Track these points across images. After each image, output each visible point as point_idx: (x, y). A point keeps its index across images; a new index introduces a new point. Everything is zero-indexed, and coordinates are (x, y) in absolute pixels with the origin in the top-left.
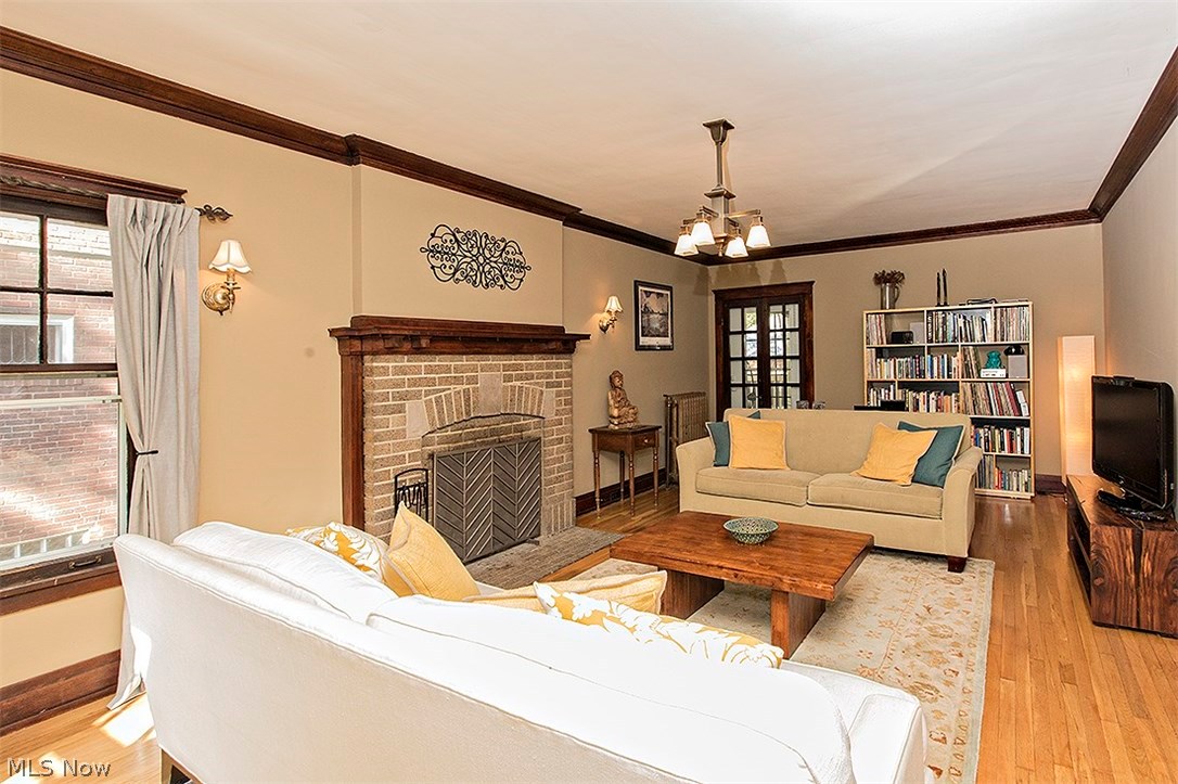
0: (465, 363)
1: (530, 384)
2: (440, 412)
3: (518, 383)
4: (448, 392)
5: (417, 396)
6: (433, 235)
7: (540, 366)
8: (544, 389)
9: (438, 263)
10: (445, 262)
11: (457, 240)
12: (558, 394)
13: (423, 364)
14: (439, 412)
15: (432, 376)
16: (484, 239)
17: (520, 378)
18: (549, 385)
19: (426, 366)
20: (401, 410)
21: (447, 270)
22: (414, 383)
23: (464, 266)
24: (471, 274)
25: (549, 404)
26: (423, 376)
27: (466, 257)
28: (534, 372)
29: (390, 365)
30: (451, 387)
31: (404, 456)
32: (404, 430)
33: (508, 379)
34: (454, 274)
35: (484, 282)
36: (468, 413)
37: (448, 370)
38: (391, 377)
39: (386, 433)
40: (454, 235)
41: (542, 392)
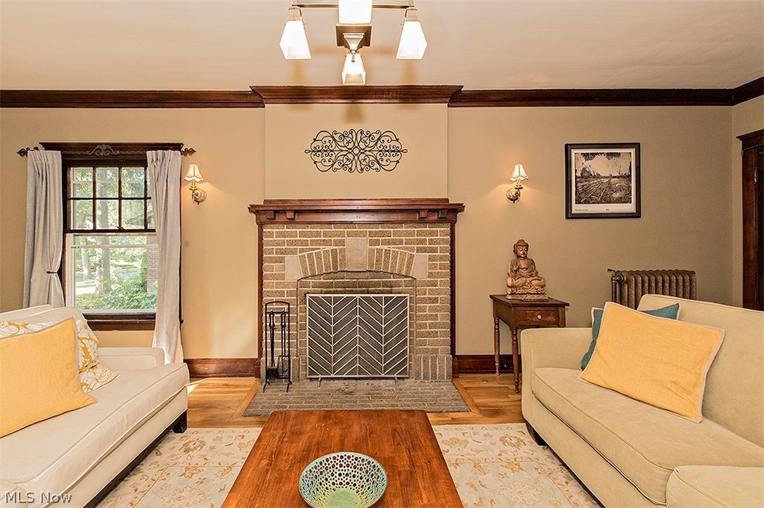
0: (333, 230)
1: (399, 248)
2: (312, 264)
3: (386, 247)
4: (319, 251)
5: (293, 252)
6: (315, 140)
7: (409, 234)
8: (415, 253)
9: (319, 159)
10: (324, 157)
11: (334, 140)
12: (431, 259)
13: (298, 230)
14: (310, 265)
15: (305, 239)
16: (359, 135)
17: (389, 243)
18: (419, 250)
19: (300, 232)
20: (281, 260)
21: (327, 163)
22: (291, 243)
23: (341, 158)
24: (348, 163)
25: (421, 267)
26: (298, 238)
27: (342, 151)
28: (404, 238)
29: (275, 230)
30: (321, 247)
31: (284, 292)
32: (284, 274)
33: (376, 243)
34: (333, 165)
35: (359, 168)
36: (335, 267)
37: (318, 234)
38: (275, 239)
39: (271, 275)
40: (333, 137)
41: (412, 257)
